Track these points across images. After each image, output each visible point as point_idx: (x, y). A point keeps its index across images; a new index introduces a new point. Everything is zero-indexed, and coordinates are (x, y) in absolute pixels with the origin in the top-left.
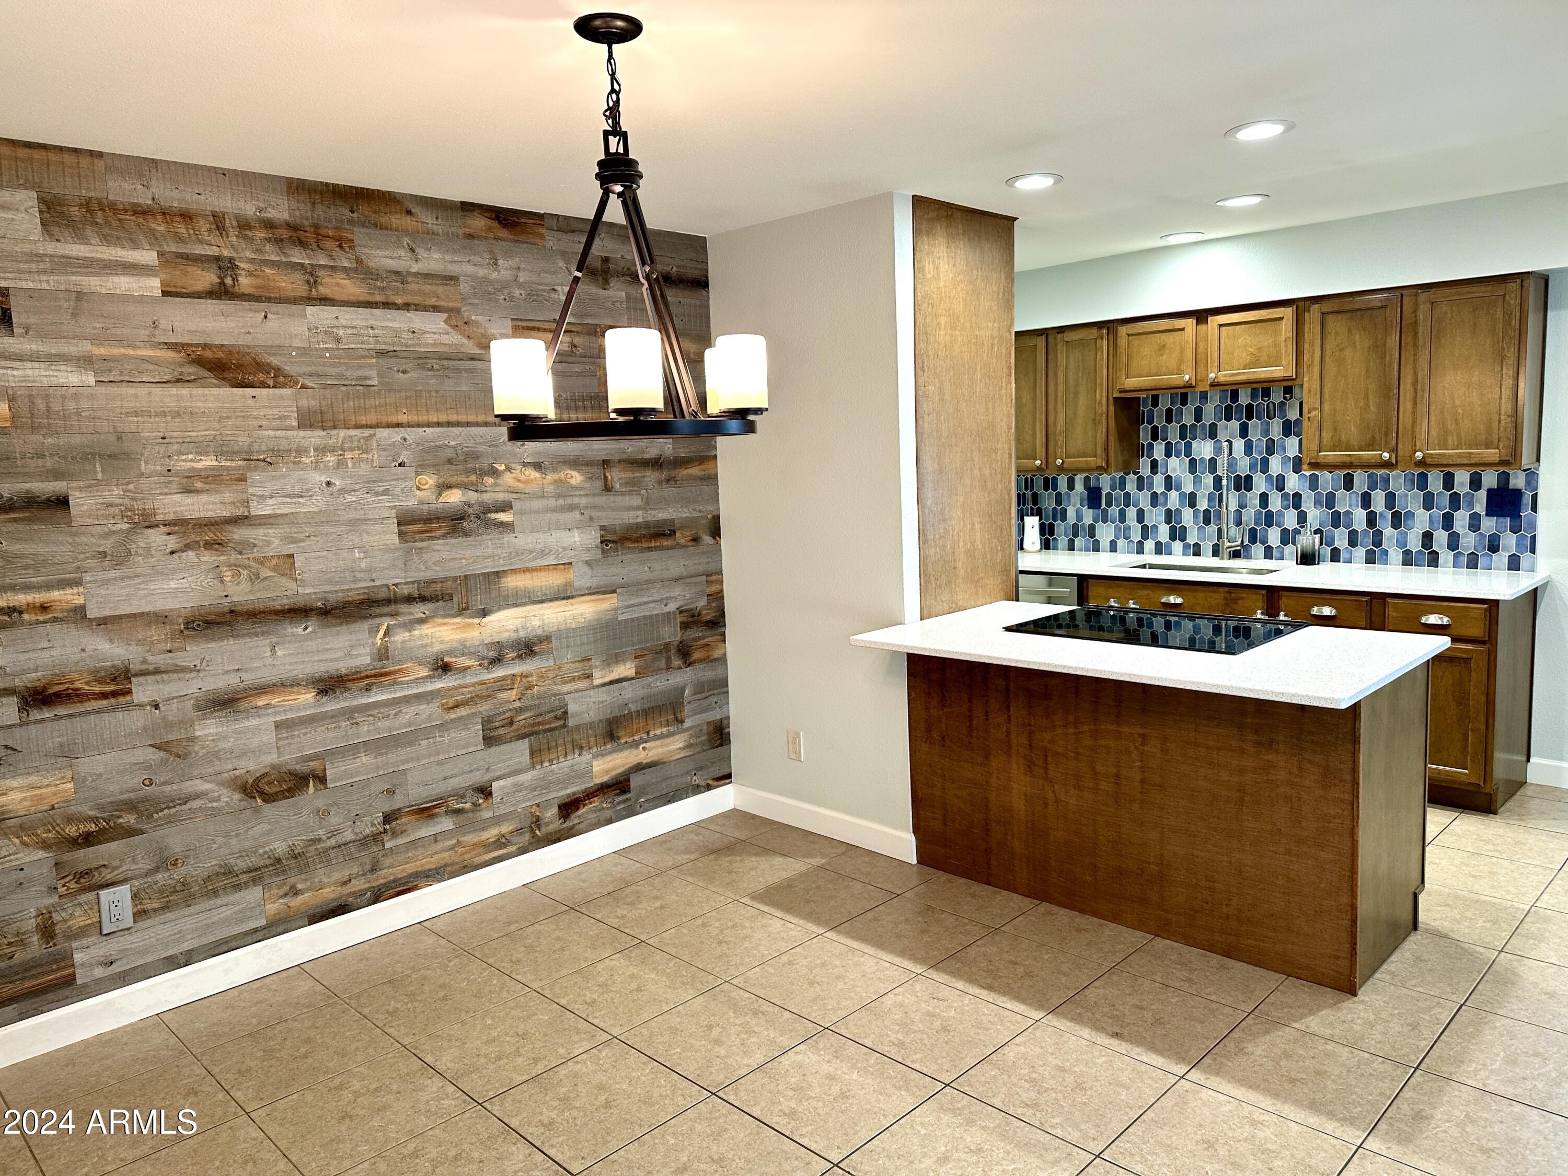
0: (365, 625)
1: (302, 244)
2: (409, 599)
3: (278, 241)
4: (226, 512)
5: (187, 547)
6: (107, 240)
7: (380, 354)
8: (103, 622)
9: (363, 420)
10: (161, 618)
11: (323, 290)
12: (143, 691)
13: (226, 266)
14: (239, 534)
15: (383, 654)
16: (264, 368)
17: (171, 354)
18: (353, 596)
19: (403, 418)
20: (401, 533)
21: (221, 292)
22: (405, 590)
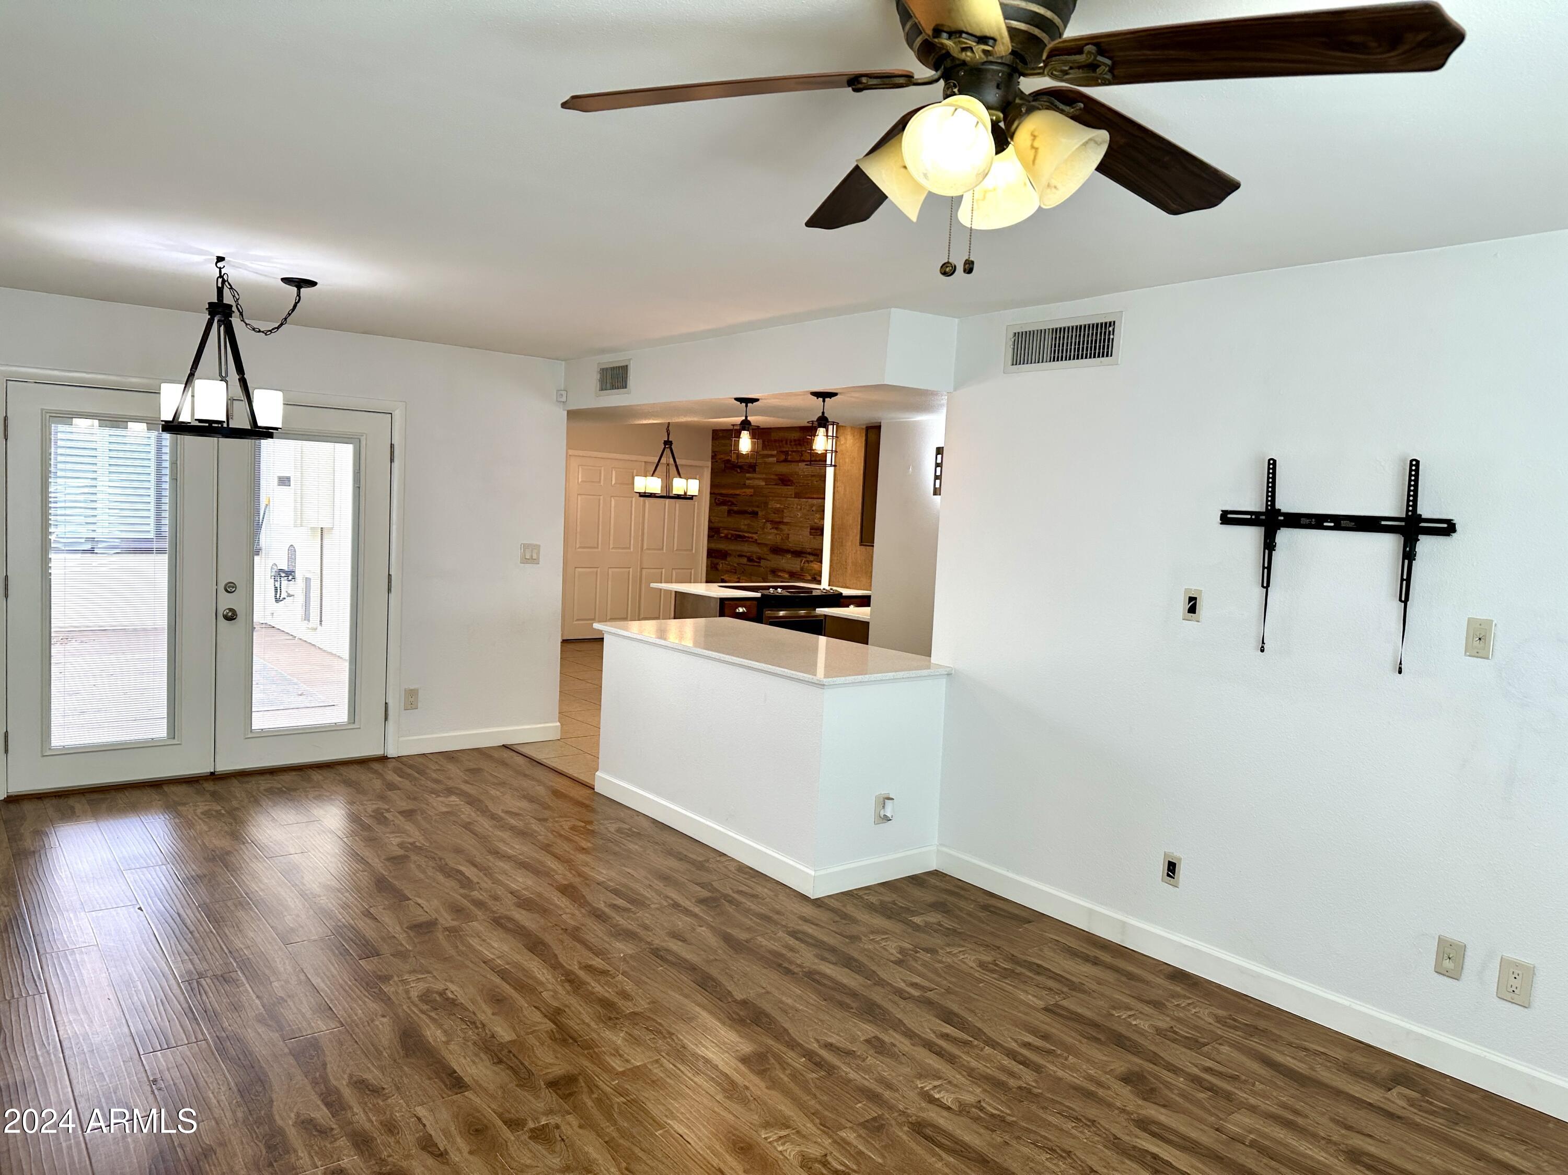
0: (799, 559)
1: (800, 445)
2: (809, 554)
3: (796, 445)
4: (778, 520)
5: (773, 528)
6: (770, 450)
7: (813, 476)
8: (759, 544)
9: (807, 496)
10: (766, 545)
11: (803, 458)
12: (763, 563)
13: (786, 453)
14: (782, 526)
15: (802, 569)
16: (790, 480)
17: (776, 477)
18: (798, 549)
19: (815, 496)
20: (810, 532)
21: (786, 461)
22: (809, 550)
